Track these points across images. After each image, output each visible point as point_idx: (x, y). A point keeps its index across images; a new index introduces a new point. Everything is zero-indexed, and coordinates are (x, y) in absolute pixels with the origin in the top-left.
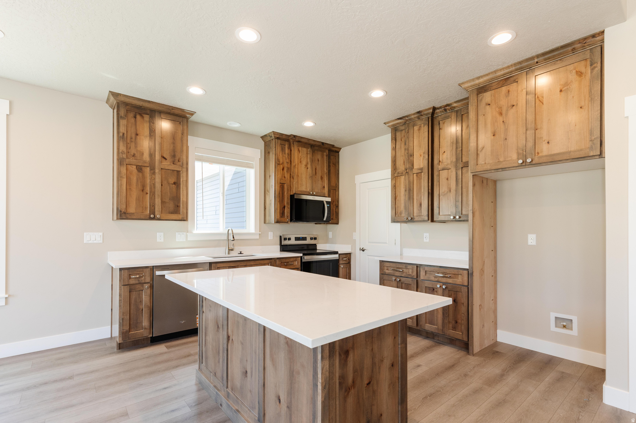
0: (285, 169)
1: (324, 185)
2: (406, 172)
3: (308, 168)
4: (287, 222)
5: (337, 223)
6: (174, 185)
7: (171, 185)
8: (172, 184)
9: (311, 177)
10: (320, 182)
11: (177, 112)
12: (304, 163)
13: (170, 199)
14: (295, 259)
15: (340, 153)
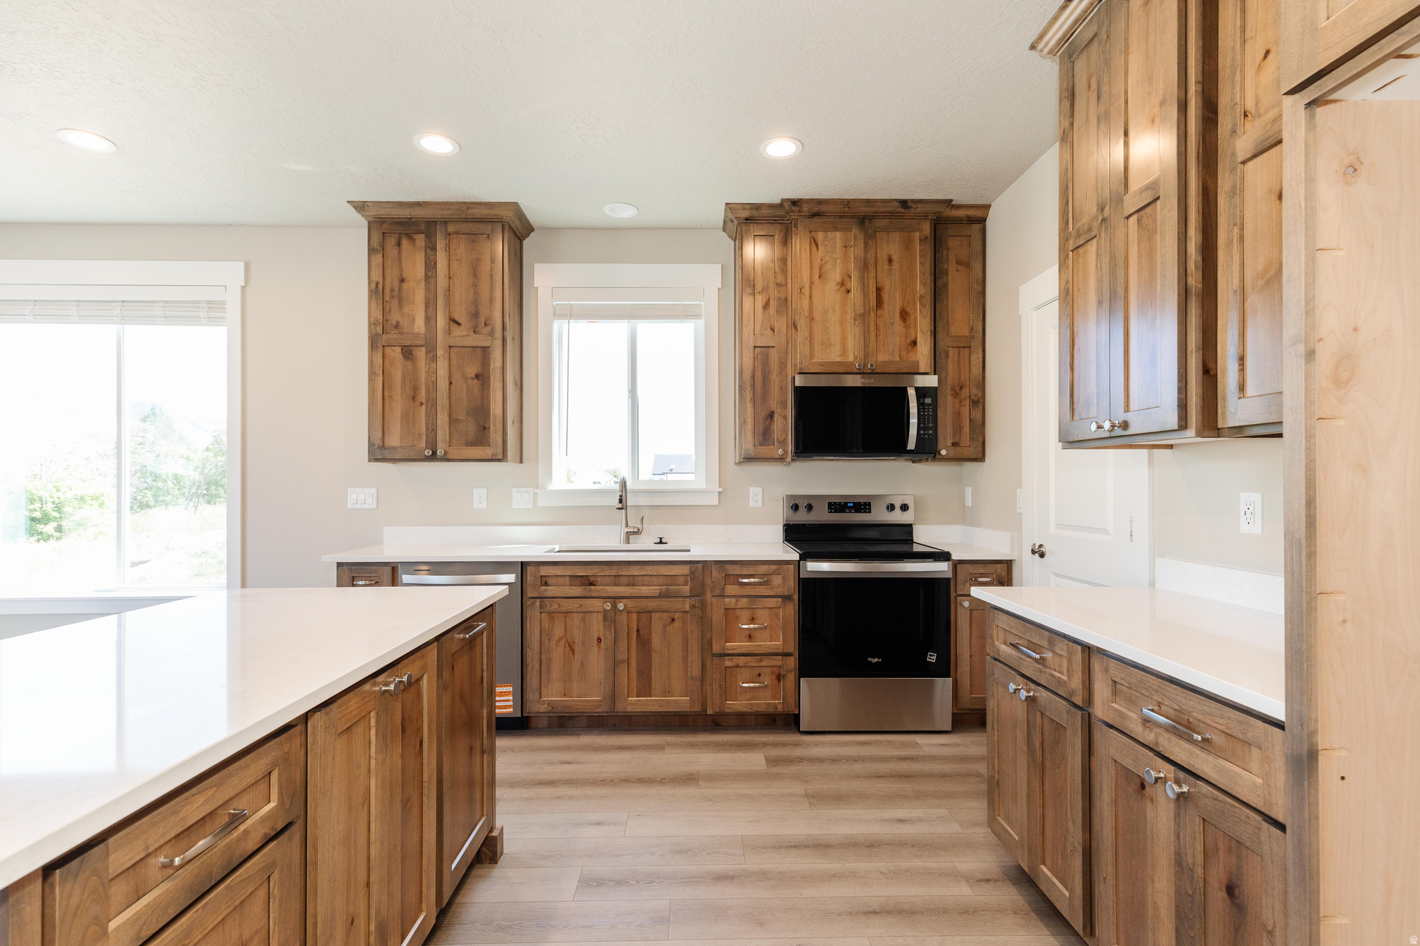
0: (773, 305)
1: (913, 338)
2: (1101, 218)
3: (848, 292)
4: (781, 459)
5: (980, 457)
6: (476, 381)
7: (470, 382)
8: (472, 378)
9: (862, 317)
10: (898, 326)
11: (479, 212)
12: (835, 275)
13: (467, 413)
14: (773, 567)
15: (988, 222)
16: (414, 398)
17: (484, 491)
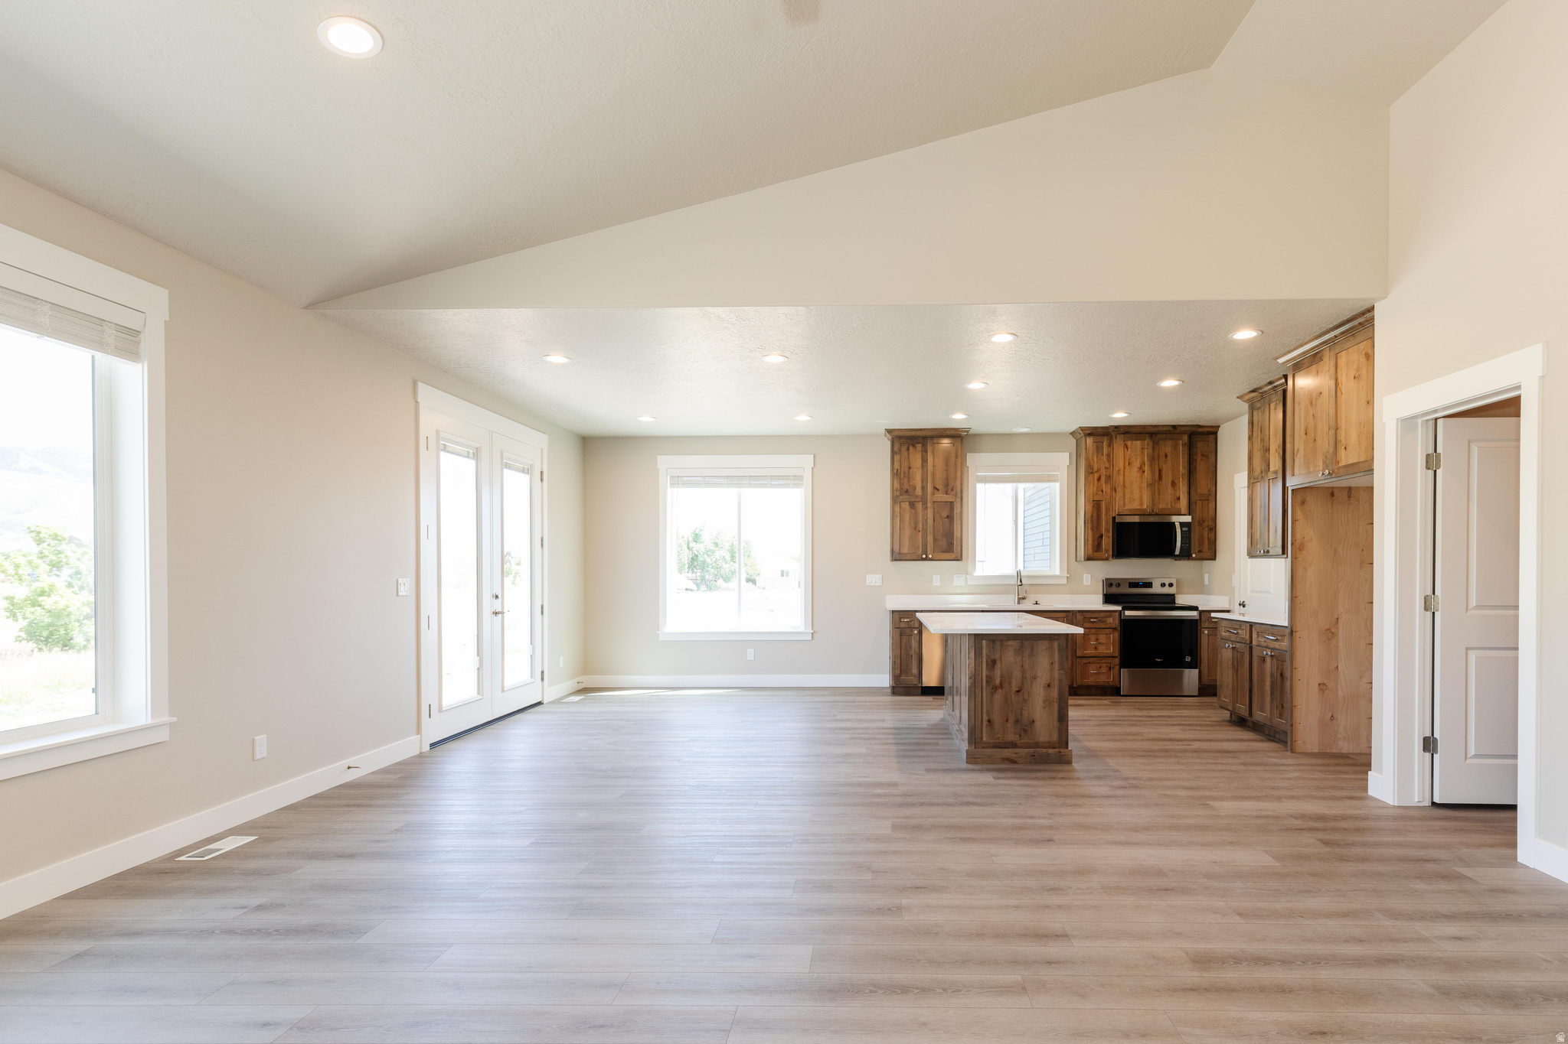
0: (1103, 479)
1: (1178, 495)
2: (1261, 475)
3: (1144, 472)
4: (1107, 559)
5: (1215, 559)
6: (947, 519)
7: (944, 520)
8: (945, 518)
9: (1151, 485)
10: (1170, 490)
12: (1137, 464)
13: (942, 536)
14: (1108, 614)
15: (1219, 433)
16: (915, 528)
17: (939, 576)
